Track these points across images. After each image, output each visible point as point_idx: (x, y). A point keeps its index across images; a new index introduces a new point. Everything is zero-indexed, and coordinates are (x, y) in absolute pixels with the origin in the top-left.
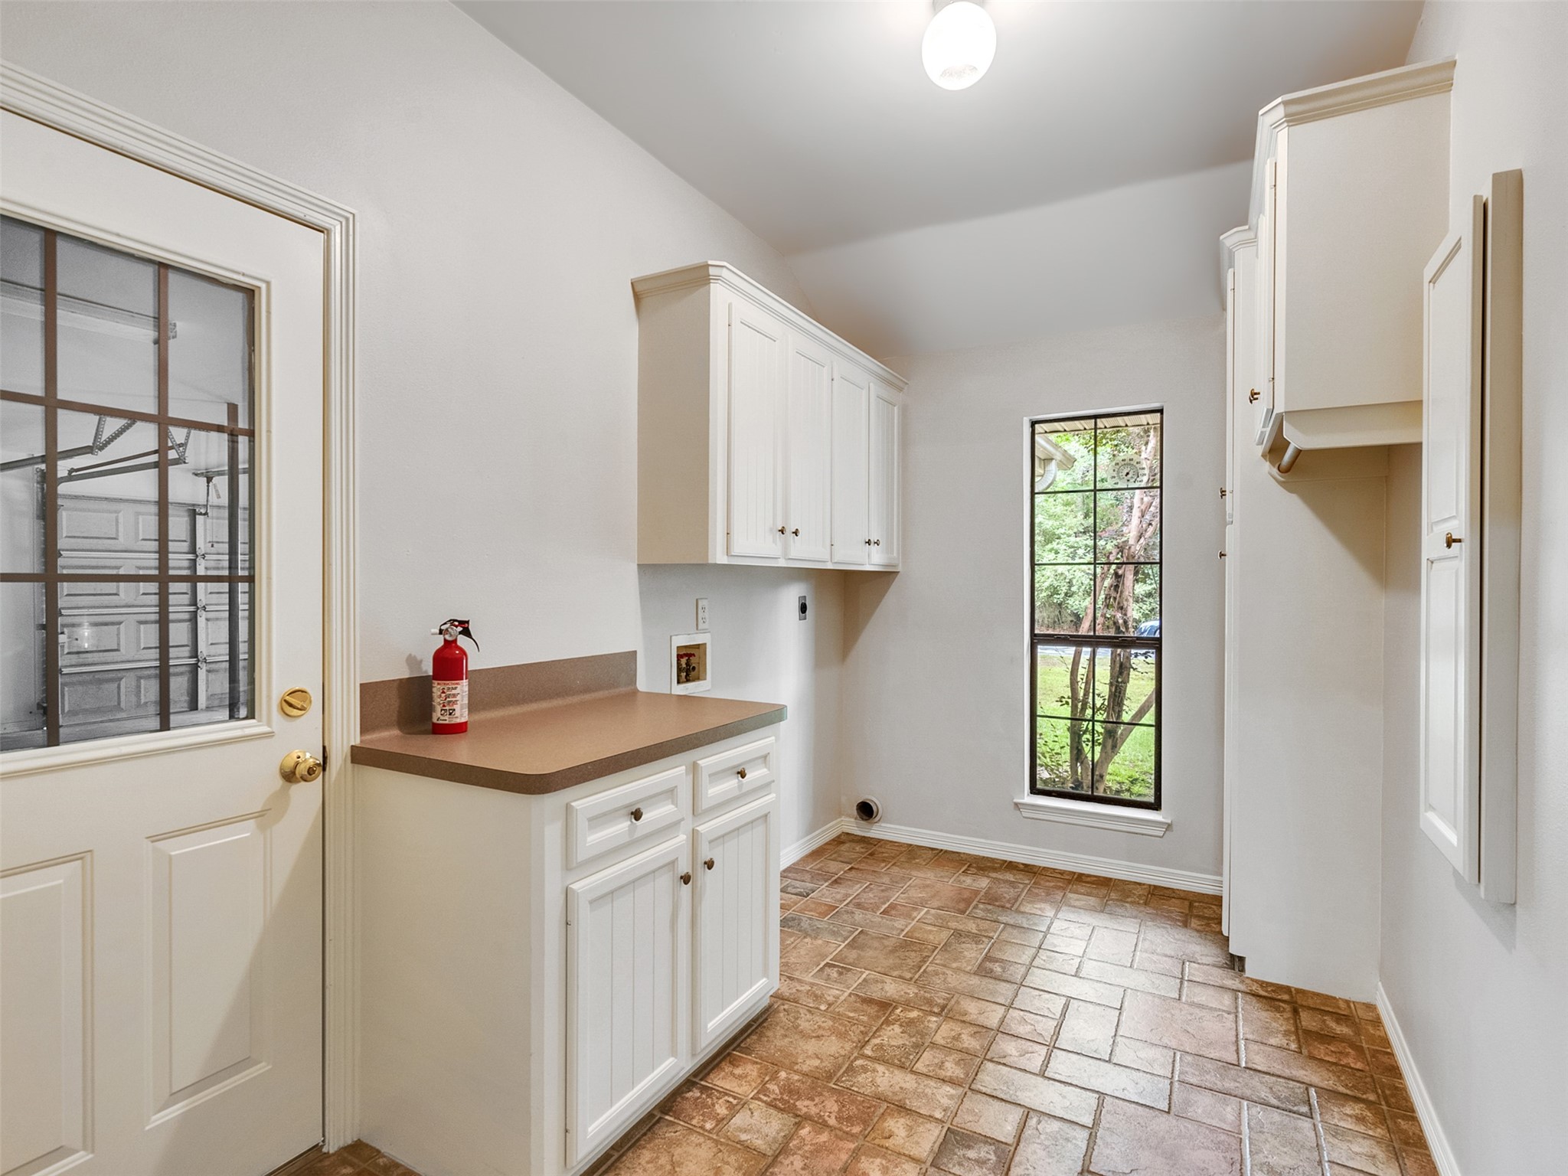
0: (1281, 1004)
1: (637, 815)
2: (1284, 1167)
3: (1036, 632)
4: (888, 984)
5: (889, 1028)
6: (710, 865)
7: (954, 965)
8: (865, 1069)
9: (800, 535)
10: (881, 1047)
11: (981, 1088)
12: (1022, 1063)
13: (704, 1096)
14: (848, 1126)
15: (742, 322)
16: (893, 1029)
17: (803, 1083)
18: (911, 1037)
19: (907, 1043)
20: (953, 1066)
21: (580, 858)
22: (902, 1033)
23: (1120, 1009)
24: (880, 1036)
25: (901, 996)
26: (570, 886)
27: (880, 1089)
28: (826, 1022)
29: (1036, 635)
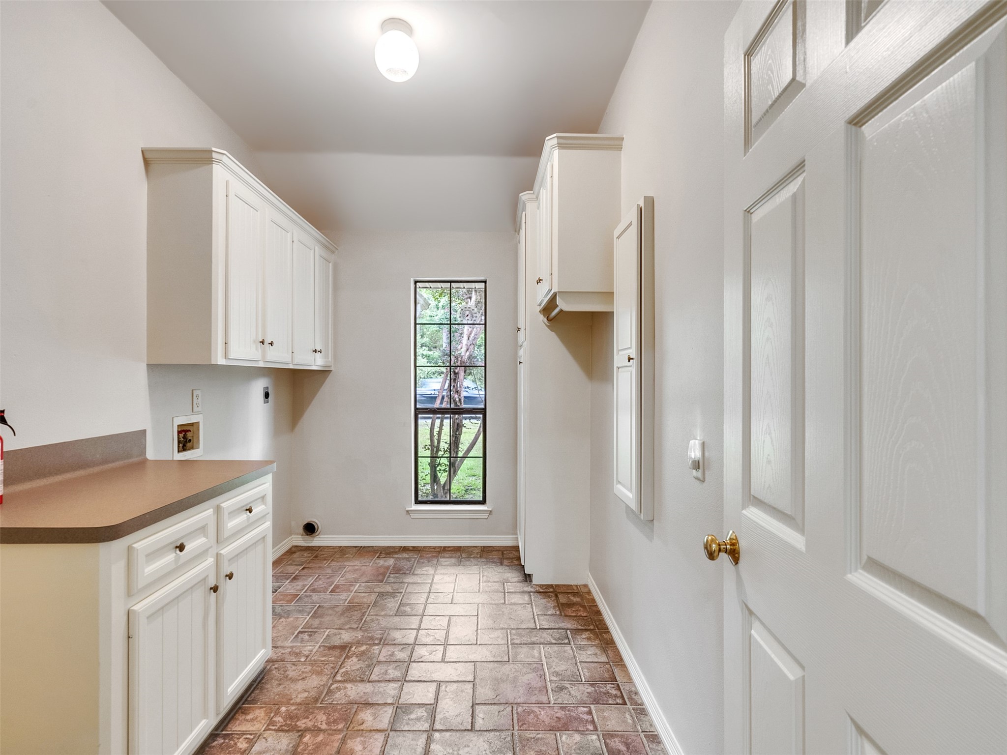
0: (550, 594)
1: (181, 548)
2: (562, 671)
3: (418, 407)
4: (343, 634)
5: (349, 661)
6: (230, 576)
7: (383, 613)
8: (339, 689)
9: (274, 345)
10: (347, 673)
11: (412, 678)
12: (432, 658)
13: (227, 741)
14: (335, 726)
15: (236, 195)
16: (352, 660)
17: (299, 710)
18: (364, 662)
19: (363, 666)
20: (393, 671)
21: (140, 586)
22: (358, 661)
23: (477, 615)
24: (344, 667)
25: (354, 639)
26: (132, 608)
27: (351, 698)
28: (306, 668)
29: (418, 409)
